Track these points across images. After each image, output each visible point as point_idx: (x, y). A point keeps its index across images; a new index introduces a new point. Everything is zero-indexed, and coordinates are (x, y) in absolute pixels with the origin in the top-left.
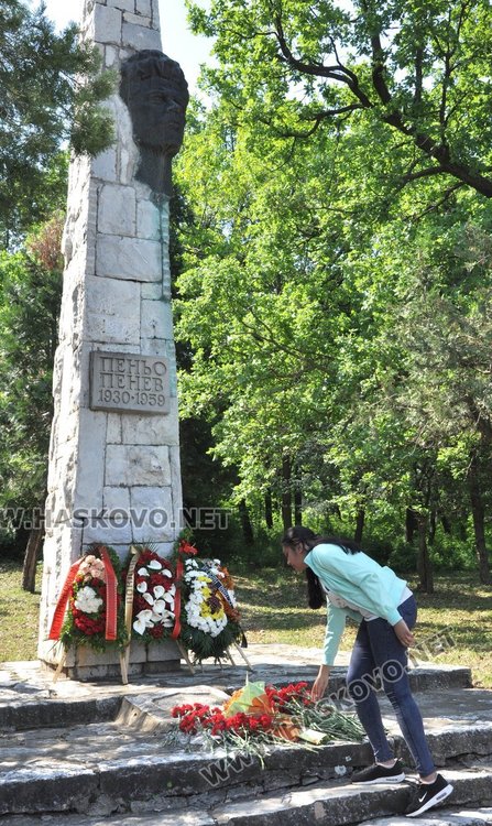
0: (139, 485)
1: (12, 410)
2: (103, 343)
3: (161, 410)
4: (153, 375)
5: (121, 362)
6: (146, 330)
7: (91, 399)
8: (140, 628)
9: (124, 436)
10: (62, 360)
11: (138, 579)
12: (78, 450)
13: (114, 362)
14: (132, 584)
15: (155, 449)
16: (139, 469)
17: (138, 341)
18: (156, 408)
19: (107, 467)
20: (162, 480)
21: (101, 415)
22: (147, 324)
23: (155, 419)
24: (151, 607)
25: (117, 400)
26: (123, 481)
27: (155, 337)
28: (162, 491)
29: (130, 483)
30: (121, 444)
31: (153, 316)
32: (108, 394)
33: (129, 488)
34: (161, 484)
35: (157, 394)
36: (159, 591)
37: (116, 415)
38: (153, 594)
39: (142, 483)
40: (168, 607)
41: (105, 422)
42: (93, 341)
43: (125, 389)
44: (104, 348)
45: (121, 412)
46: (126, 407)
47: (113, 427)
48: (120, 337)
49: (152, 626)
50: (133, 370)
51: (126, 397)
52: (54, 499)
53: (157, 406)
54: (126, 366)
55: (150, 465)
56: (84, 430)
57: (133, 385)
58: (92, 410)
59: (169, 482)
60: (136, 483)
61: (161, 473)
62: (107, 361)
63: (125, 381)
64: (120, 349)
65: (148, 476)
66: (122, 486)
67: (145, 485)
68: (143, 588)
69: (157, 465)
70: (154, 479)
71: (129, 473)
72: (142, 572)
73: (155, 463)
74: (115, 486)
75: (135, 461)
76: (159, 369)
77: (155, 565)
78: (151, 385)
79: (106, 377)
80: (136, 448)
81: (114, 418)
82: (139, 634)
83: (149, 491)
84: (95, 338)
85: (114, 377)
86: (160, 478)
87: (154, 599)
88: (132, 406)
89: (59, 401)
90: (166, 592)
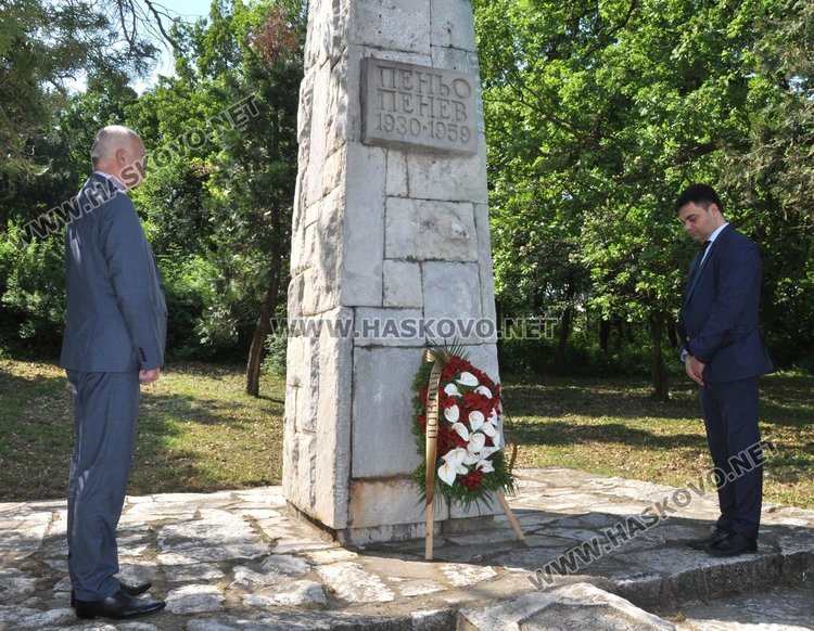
0: (434, 260)
1: (234, 206)
2: (380, 48)
3: (465, 148)
4: (452, 97)
5: (406, 74)
6: (440, 35)
7: (363, 127)
8: (448, 475)
9: (412, 187)
10: (311, 91)
11: (446, 401)
12: (345, 204)
13: (397, 74)
14: (435, 409)
15: (455, 206)
16: (434, 236)
17: (427, 49)
18: (457, 146)
19: (389, 230)
20: (467, 253)
21: (377, 151)
22: (440, 25)
23: (454, 162)
24: (464, 444)
25: (402, 130)
26: (409, 252)
27: (451, 47)
28: (466, 268)
29: (421, 257)
30: (408, 197)
31: (449, 16)
32: (389, 121)
33: (420, 262)
34: (464, 258)
35: (459, 125)
36: (476, 418)
37: (399, 153)
38: (467, 424)
39: (437, 256)
40: (489, 442)
41: (383, 162)
42: (365, 45)
43: (413, 115)
44: (381, 55)
45: (406, 149)
46: (415, 141)
47: (395, 172)
48: (403, 41)
49: (465, 471)
50: (424, 88)
51: (415, 127)
52: (302, 284)
53: (459, 141)
54: (414, 80)
55: (450, 229)
56: (353, 176)
57: (425, 110)
58: (365, 145)
59: (475, 255)
60: (429, 256)
61: (465, 243)
62: (386, 72)
63: (414, 104)
64: (404, 58)
65: (447, 246)
66: (410, 259)
67: (442, 260)
68: (453, 414)
69: (460, 229)
70: (454, 252)
71: (418, 241)
72: (451, 390)
73: (456, 226)
74: (400, 260)
75: (427, 224)
76: (461, 88)
77: (468, 379)
78: (450, 110)
79: (387, 97)
80: (429, 203)
81: (395, 158)
82: (446, 485)
83: (448, 269)
84: (368, 39)
85: (397, 95)
86: (464, 249)
87: (470, 431)
88: (423, 140)
89: (308, 147)
90: (486, 420)
